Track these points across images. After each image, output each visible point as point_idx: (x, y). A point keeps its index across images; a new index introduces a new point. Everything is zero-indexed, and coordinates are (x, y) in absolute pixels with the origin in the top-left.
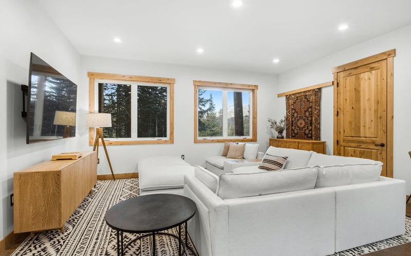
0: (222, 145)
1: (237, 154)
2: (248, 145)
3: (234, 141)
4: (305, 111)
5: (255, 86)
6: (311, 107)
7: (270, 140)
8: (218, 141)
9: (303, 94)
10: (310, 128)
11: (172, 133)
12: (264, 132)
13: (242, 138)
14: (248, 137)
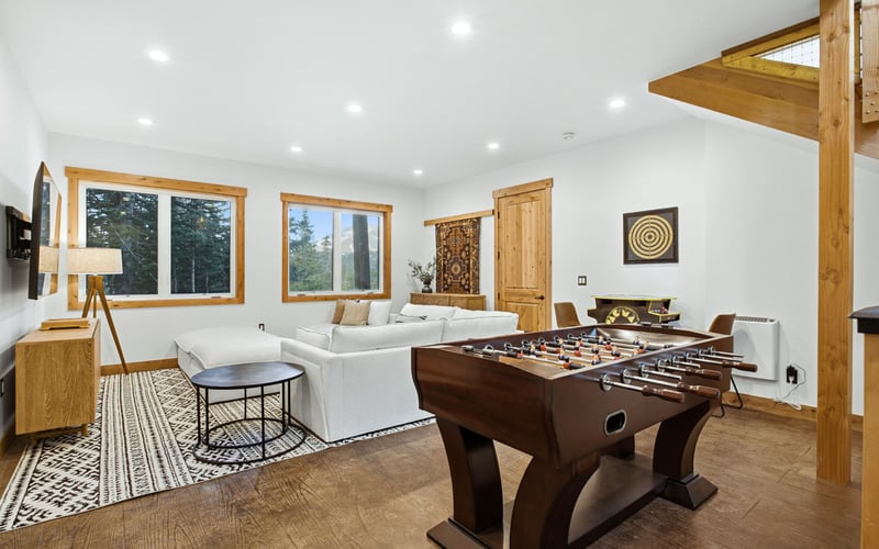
0: (332, 305)
1: (358, 319)
2: (375, 304)
3: (352, 298)
4: (461, 251)
5: (388, 206)
6: (468, 245)
7: (412, 295)
8: (326, 299)
9: (457, 224)
10: (467, 275)
11: (241, 286)
12: (403, 282)
13: (366, 292)
14: (376, 292)
